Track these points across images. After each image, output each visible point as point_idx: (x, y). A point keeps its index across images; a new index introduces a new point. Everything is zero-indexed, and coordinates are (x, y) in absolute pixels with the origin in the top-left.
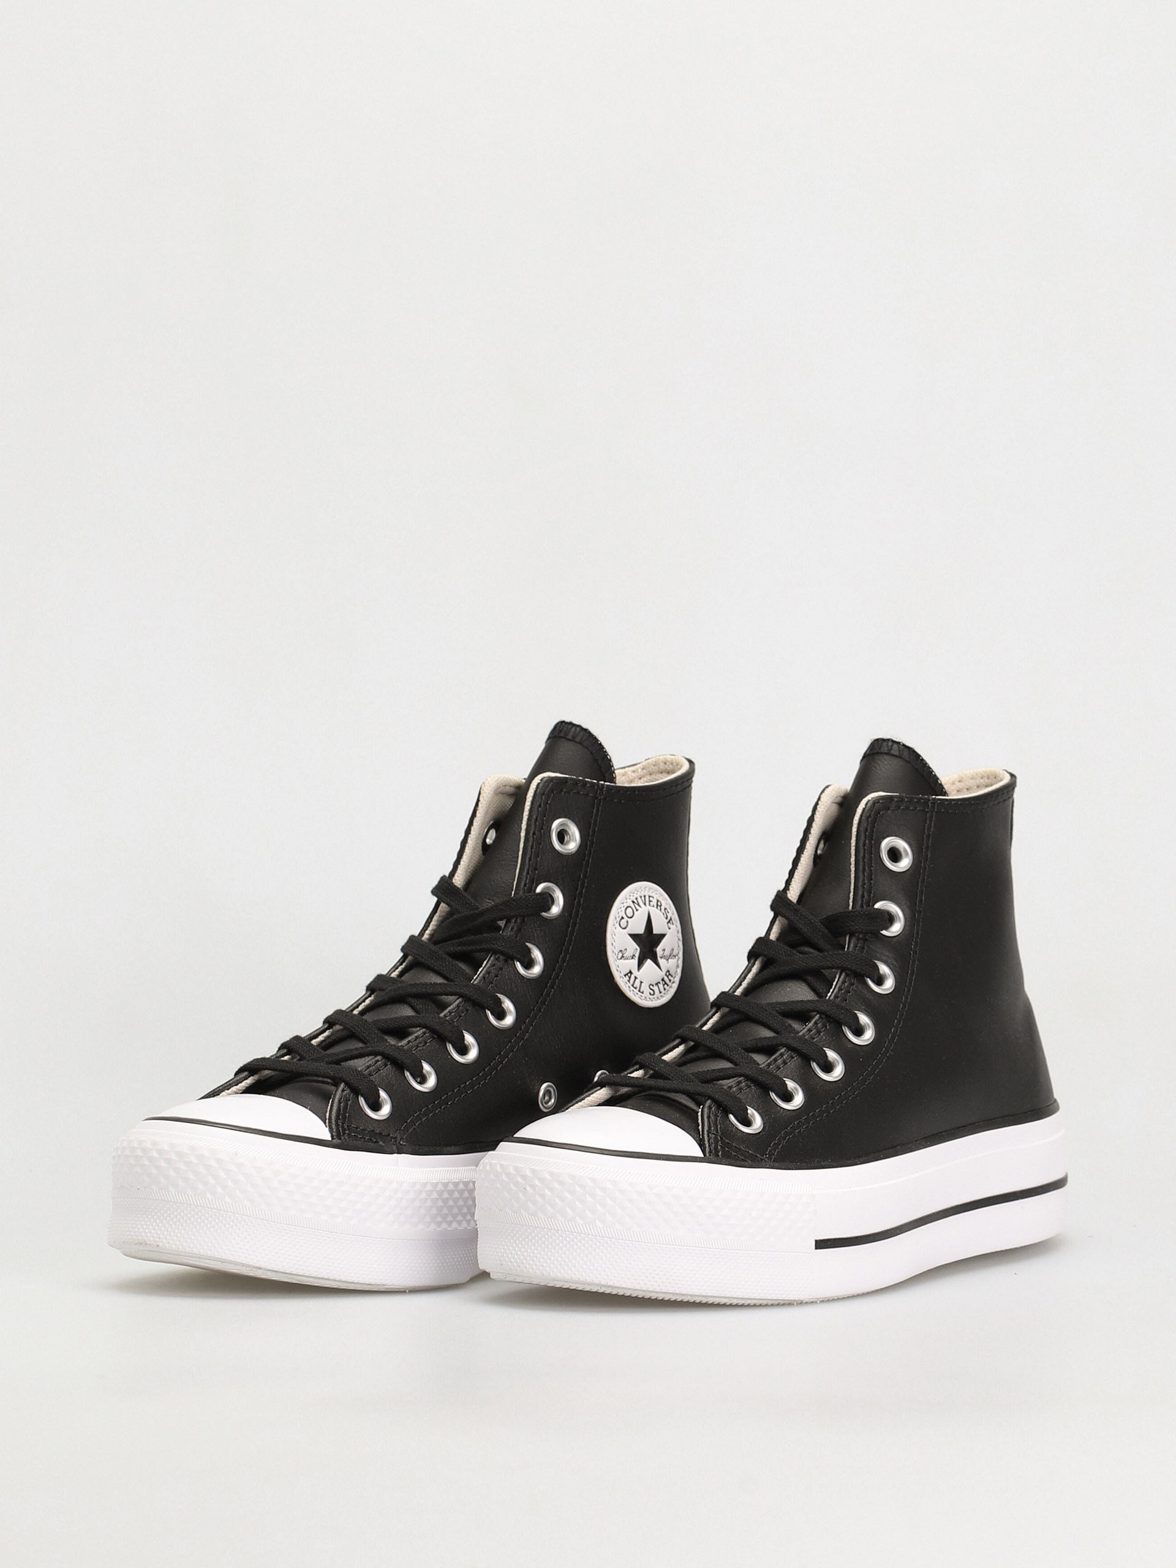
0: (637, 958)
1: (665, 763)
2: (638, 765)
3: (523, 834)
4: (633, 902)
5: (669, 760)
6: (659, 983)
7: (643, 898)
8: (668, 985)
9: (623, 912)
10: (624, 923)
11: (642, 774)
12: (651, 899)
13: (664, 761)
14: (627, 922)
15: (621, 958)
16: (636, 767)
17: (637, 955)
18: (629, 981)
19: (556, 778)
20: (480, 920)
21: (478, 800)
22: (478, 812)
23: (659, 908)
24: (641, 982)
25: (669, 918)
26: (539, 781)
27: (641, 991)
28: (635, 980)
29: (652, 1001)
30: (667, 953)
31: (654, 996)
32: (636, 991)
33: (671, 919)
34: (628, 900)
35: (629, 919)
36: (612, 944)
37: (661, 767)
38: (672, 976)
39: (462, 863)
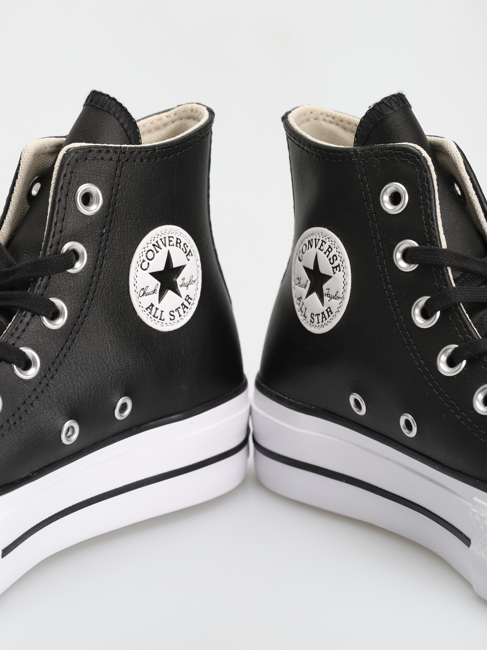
0: (158, 292)
1: (192, 111)
2: (171, 111)
3: (50, 200)
4: (154, 245)
5: (195, 108)
6: (179, 308)
7: (163, 240)
8: (187, 308)
9: (145, 256)
10: (145, 265)
11: (174, 118)
12: (171, 239)
13: (191, 109)
14: (148, 264)
15: (143, 295)
16: (169, 112)
17: (158, 289)
18: (150, 313)
19: (81, 148)
20: (12, 278)
21: (19, 165)
22: (19, 175)
23: (178, 245)
24: (162, 311)
25: (188, 252)
26: (65, 152)
27: (162, 319)
28: (156, 311)
29: (172, 325)
30: (187, 281)
31: (175, 320)
32: (158, 320)
33: (190, 251)
34: (149, 245)
35: (150, 262)
36: (135, 285)
37: (189, 114)
38: (191, 299)
39: (7, 218)
